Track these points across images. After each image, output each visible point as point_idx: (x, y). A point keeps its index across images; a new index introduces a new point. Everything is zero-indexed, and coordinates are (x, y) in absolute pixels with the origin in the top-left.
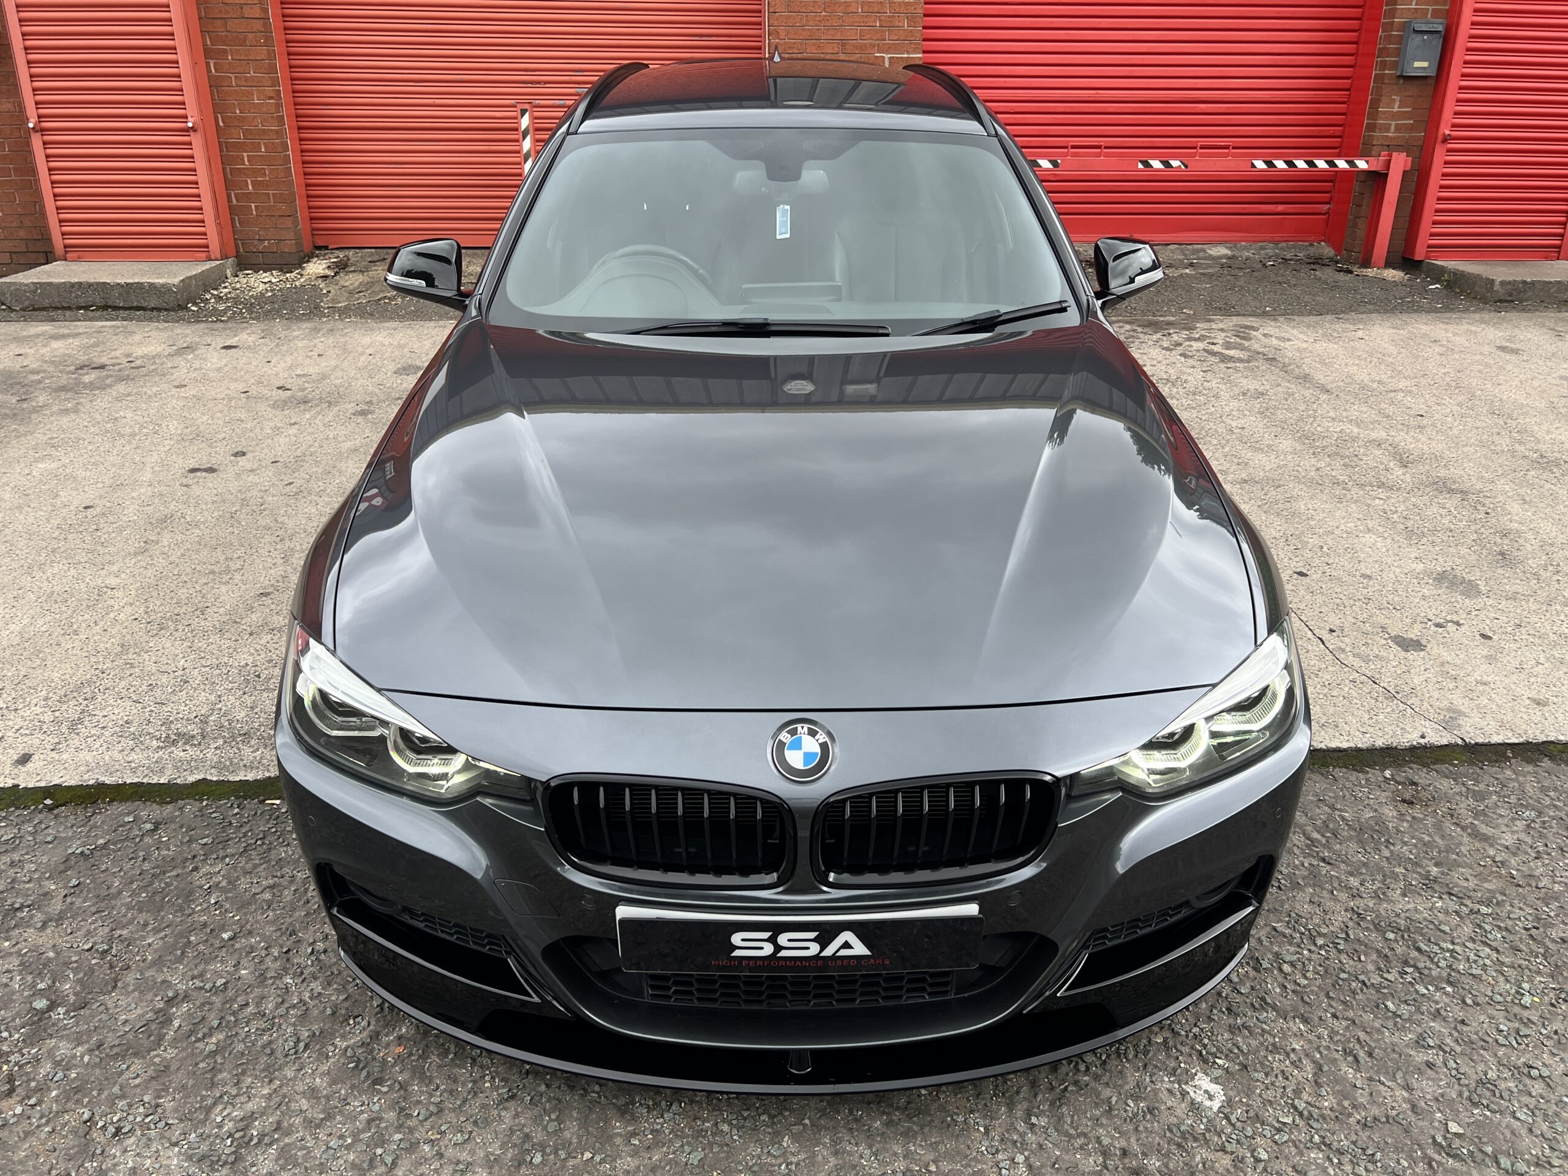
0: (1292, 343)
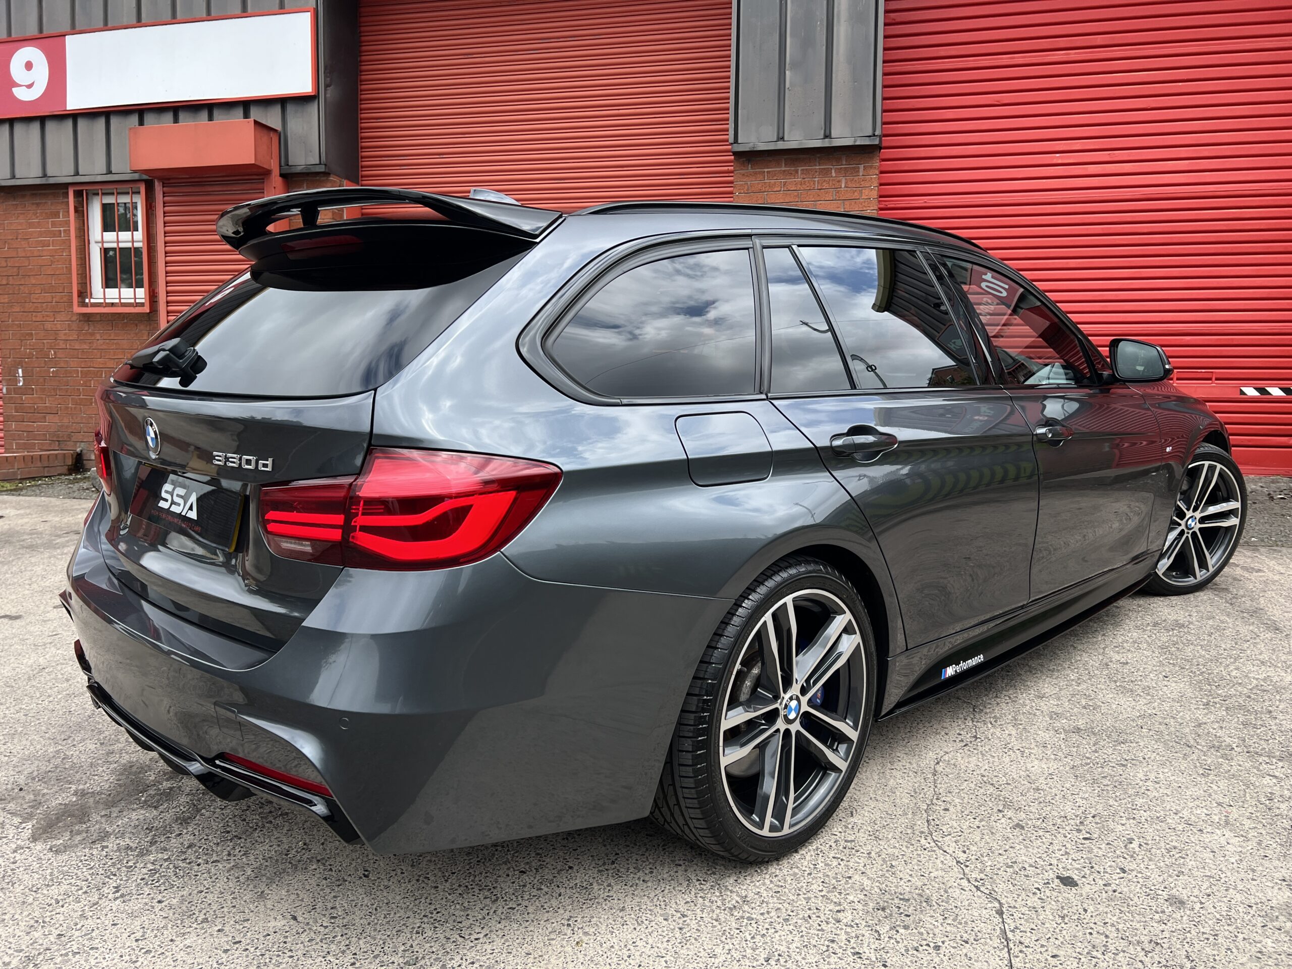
0: (1260, 574)
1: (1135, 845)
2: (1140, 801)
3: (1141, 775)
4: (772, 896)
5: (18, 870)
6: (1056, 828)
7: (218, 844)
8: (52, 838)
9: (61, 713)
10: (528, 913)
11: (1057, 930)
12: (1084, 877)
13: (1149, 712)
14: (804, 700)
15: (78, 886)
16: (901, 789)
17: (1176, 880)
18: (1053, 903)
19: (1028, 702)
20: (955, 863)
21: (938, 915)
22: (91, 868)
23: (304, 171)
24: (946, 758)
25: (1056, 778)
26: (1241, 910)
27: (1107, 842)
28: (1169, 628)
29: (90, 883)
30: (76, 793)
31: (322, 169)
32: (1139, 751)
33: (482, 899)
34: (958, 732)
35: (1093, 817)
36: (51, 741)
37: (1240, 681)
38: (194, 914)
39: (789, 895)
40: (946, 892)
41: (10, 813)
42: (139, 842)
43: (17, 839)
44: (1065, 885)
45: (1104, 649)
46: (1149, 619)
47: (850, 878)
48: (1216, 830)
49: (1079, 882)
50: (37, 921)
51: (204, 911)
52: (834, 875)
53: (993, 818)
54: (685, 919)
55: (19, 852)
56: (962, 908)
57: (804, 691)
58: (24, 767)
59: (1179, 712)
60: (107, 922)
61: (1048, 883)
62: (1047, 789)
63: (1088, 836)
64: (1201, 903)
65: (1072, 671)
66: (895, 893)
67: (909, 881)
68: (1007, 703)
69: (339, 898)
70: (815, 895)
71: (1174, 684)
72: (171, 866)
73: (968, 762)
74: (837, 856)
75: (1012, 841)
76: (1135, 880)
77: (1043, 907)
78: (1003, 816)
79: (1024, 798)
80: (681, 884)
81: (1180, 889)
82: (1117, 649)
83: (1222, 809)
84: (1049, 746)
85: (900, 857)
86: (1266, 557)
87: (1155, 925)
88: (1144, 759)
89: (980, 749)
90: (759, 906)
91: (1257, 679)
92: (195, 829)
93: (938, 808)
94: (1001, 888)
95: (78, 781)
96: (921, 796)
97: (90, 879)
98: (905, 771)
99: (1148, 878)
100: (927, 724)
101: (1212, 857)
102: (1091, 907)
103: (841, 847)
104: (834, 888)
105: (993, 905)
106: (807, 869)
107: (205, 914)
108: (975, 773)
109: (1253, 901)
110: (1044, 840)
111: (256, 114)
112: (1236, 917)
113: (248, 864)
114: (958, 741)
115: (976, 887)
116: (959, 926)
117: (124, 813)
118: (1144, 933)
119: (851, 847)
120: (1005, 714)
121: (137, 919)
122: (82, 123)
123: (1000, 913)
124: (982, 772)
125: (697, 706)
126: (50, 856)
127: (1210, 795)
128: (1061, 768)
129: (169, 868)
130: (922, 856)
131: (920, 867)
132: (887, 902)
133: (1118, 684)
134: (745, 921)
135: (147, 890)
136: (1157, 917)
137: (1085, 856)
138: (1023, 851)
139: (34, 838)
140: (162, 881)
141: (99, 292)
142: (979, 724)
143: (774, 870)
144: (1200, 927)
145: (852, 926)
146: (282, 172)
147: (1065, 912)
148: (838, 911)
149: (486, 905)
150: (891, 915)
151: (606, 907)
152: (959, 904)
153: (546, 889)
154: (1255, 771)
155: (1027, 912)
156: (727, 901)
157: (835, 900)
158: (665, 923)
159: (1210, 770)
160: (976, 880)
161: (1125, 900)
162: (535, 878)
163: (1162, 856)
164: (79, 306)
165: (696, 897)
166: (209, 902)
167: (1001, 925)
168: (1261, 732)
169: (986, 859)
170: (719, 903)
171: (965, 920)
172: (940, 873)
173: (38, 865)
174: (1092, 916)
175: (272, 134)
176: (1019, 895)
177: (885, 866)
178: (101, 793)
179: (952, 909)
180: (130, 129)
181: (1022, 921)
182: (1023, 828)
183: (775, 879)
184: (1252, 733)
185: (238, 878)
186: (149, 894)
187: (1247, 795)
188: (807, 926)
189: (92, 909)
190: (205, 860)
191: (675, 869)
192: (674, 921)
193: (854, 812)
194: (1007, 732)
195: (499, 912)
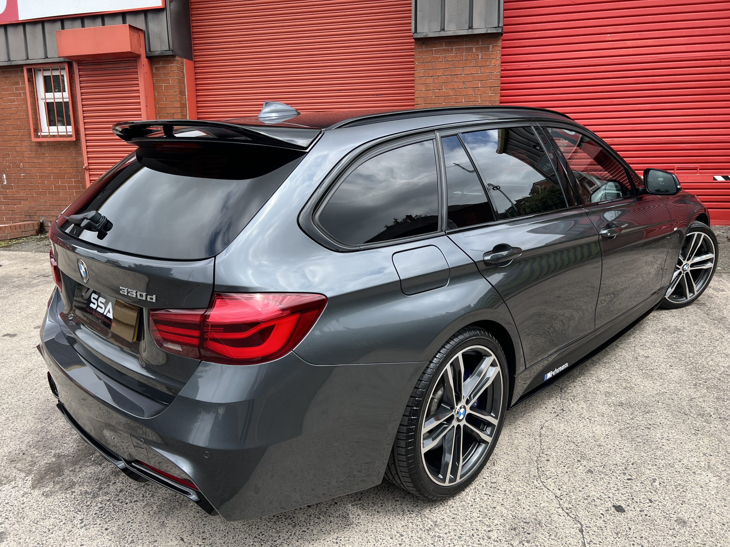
1: (657, 483)
2: (659, 453)
3: (659, 435)
4: (451, 521)
5: (25, 509)
6: (611, 472)
7: (136, 489)
8: (43, 486)
9: (43, 400)
10: (314, 535)
11: (614, 543)
12: (628, 506)
13: (662, 390)
14: (468, 407)
15: (60, 519)
16: (522, 447)
17: (681, 507)
18: (611, 524)
19: (592, 385)
20: (554, 497)
21: (546, 533)
22: (66, 507)
23: (161, 55)
24: (546, 424)
25: (610, 438)
26: (718, 527)
27: (640, 481)
28: (672, 332)
29: (66, 517)
30: (54, 456)
31: (170, 53)
32: (658, 418)
33: (287, 525)
34: (553, 406)
35: (632, 464)
36: (39, 420)
37: (714, 369)
38: (126, 537)
39: (461, 520)
40: (550, 517)
41: (19, 470)
42: (93, 489)
43: (24, 488)
44: (618, 511)
45: (635, 347)
46: (660, 326)
47: (495, 508)
48: (703, 472)
49: (626, 509)
50: (39, 544)
51: (131, 535)
52: (485, 506)
53: (575, 466)
54: (402, 538)
55: (25, 496)
56: (560, 528)
57: (468, 402)
58: (24, 438)
59: (679, 391)
60: (78, 543)
61: (608, 510)
62: (606, 445)
63: (630, 477)
64: (696, 523)
65: (617, 362)
66: (521, 518)
67: (529, 510)
68: (580, 386)
69: (206, 526)
70: (476, 520)
71: (676, 371)
72: (111, 505)
73: (559, 427)
74: (487, 493)
75: (586, 482)
76: (658, 507)
77: (606, 527)
78: (581, 465)
79: (593, 452)
80: (399, 514)
81: (683, 513)
82: (642, 347)
83: (706, 458)
84: (605, 416)
85: (523, 493)
86: (727, 281)
87: (670, 538)
88: (660, 423)
89: (565, 417)
90: (444, 528)
91: (724, 367)
92: (123, 479)
93: (543, 459)
94: (582, 513)
95: (55, 447)
96: (533, 451)
97: (66, 514)
98: (523, 434)
99: (665, 506)
100: (535, 402)
101: (701, 491)
102: (633, 526)
103: (489, 487)
104: (486, 515)
105: (577, 526)
106: (470, 502)
107: (132, 537)
108: (563, 435)
109: (725, 521)
110: (605, 481)
111: (130, 20)
112: (716, 532)
113: (154, 503)
114: (553, 413)
115: (567, 513)
116: (558, 540)
117: (83, 468)
118: (664, 543)
119: (494, 487)
120: (579, 393)
121: (94, 541)
122: (28, 28)
123: (581, 531)
124: (567, 434)
125: (408, 423)
126: (43, 499)
127: (699, 448)
128: (613, 431)
129: (110, 506)
130: (535, 492)
131: (534, 500)
132: (517, 524)
133: (644, 372)
134: (436, 538)
135: (98, 521)
136: (671, 532)
137: (628, 491)
138: (593, 488)
139: (33, 487)
140: (107, 515)
141: (46, 129)
142: (564, 401)
143: (451, 503)
144: (695, 539)
145: (498, 542)
146: (148, 55)
147: (618, 530)
148: (489, 531)
149: (290, 529)
150: (519, 533)
151: (357, 530)
152: (558, 525)
153: (323, 518)
154: (724, 431)
155: (597, 530)
156: (425, 525)
157: (487, 523)
158: (391, 540)
159: (699, 431)
160: (567, 509)
161: (653, 521)
162: (316, 510)
163: (673, 491)
164: (35, 138)
165: (408, 522)
166: (134, 529)
167: (582, 540)
168: (727, 404)
169: (572, 494)
170: (421, 526)
171: (561, 536)
172: (546, 504)
173: (37, 505)
174: (634, 533)
175: (140, 32)
176: (591, 519)
177: (514, 499)
178: (68, 456)
179: (554, 529)
180: (57, 32)
181: (594, 537)
182: (592, 472)
183: (452, 509)
184: (722, 405)
185: (149, 512)
186: (100, 524)
187: (720, 447)
188: (472, 541)
189: (69, 535)
190: (130, 500)
191: (395, 504)
192: (396, 539)
193: (495, 463)
194: (581, 406)
195: (297, 534)
